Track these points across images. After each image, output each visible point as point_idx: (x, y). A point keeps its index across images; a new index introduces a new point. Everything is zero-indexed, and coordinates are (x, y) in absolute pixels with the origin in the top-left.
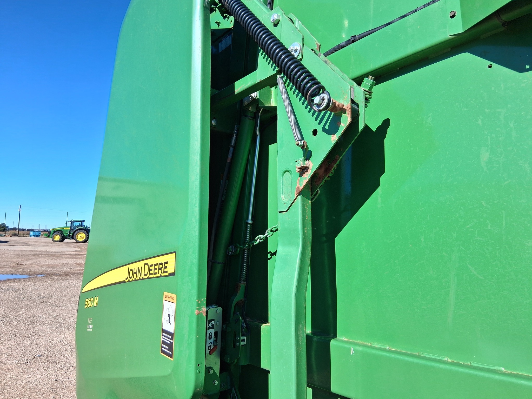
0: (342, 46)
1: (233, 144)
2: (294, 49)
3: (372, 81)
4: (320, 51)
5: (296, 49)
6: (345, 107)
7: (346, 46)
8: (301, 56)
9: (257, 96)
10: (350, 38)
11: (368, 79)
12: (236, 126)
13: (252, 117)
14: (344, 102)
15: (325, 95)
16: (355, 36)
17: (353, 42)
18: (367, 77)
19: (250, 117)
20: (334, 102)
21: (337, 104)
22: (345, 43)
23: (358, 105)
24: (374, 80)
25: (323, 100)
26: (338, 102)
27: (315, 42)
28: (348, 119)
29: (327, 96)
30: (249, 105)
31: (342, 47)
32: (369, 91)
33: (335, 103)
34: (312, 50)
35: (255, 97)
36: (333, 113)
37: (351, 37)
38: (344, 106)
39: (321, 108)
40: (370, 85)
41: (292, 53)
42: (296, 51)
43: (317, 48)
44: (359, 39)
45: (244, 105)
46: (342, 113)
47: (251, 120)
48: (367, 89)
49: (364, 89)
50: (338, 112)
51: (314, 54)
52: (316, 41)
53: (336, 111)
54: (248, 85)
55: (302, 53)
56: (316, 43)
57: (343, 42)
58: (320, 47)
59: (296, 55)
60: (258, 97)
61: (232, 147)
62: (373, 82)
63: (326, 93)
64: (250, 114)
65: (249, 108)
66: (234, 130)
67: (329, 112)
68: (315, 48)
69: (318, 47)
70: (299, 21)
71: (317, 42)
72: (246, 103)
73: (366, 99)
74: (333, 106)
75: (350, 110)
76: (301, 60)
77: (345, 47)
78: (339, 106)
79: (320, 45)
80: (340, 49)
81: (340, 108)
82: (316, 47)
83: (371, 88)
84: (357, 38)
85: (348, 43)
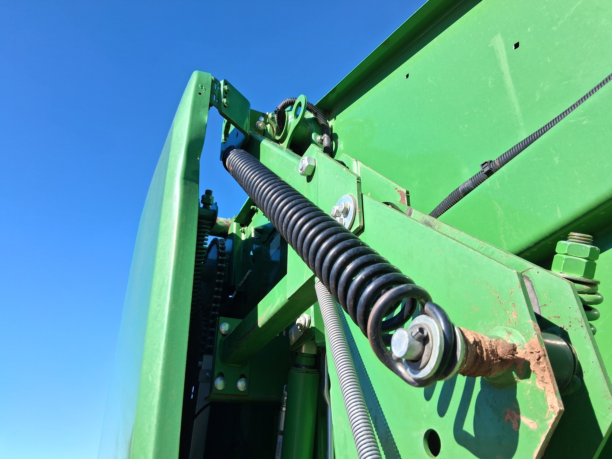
0: (466, 190)
1: (282, 428)
2: (341, 209)
3: (589, 246)
4: (409, 204)
5: (345, 208)
6: (520, 354)
7: (475, 188)
8: (360, 221)
9: (310, 322)
10: (480, 169)
11: (571, 243)
12: (285, 386)
13: (310, 367)
14: (509, 333)
15: (429, 319)
16: (491, 161)
17: (489, 173)
18: (566, 239)
19: (306, 367)
20: (471, 340)
21: (485, 345)
22: (470, 182)
23: (564, 335)
24: (593, 244)
25: (425, 340)
26: (487, 338)
27: (396, 189)
28: (545, 400)
29: (438, 322)
30: (300, 341)
31: (466, 192)
32: (586, 280)
33: (477, 343)
34: (387, 204)
35: (306, 326)
36: (478, 379)
37: (482, 165)
38: (514, 349)
39: (425, 373)
40: (586, 261)
41: (338, 219)
42: (346, 212)
43: (402, 201)
44: (502, 164)
45: (292, 344)
46: (515, 376)
47: (307, 372)
48: (578, 276)
49: (566, 275)
50: (496, 373)
51: (393, 210)
52: (397, 186)
53: (489, 371)
54: (276, 305)
55: (360, 214)
56: (398, 191)
57: (465, 182)
58: (408, 197)
59: (346, 222)
60: (313, 325)
61: (282, 433)
62: (591, 248)
63: (431, 312)
64: (304, 361)
65: (301, 347)
66: (282, 395)
67: (461, 381)
68: (397, 199)
69: (404, 196)
70: (358, 161)
71: (400, 188)
72: (293, 338)
73: (587, 308)
74: (471, 359)
75: (545, 363)
76: (361, 230)
77: (473, 189)
78: (494, 352)
79: (408, 193)
80: (462, 198)
81: (501, 359)
82: (399, 198)
83: (590, 268)
84: (498, 164)
85: (476, 182)
